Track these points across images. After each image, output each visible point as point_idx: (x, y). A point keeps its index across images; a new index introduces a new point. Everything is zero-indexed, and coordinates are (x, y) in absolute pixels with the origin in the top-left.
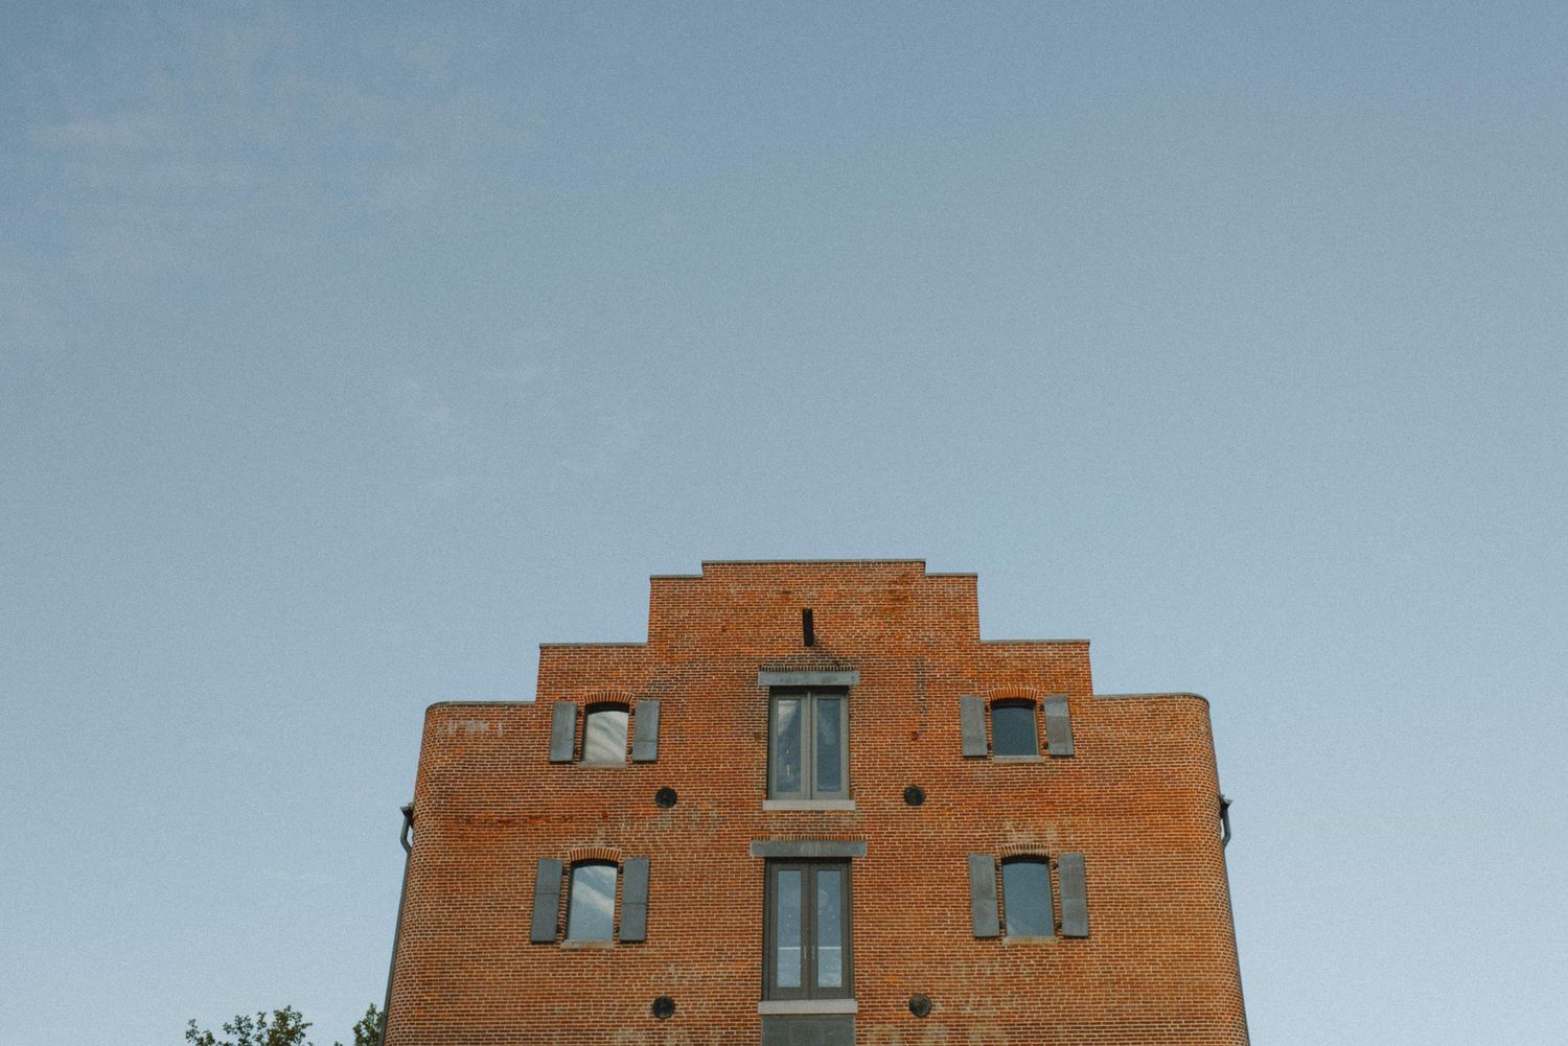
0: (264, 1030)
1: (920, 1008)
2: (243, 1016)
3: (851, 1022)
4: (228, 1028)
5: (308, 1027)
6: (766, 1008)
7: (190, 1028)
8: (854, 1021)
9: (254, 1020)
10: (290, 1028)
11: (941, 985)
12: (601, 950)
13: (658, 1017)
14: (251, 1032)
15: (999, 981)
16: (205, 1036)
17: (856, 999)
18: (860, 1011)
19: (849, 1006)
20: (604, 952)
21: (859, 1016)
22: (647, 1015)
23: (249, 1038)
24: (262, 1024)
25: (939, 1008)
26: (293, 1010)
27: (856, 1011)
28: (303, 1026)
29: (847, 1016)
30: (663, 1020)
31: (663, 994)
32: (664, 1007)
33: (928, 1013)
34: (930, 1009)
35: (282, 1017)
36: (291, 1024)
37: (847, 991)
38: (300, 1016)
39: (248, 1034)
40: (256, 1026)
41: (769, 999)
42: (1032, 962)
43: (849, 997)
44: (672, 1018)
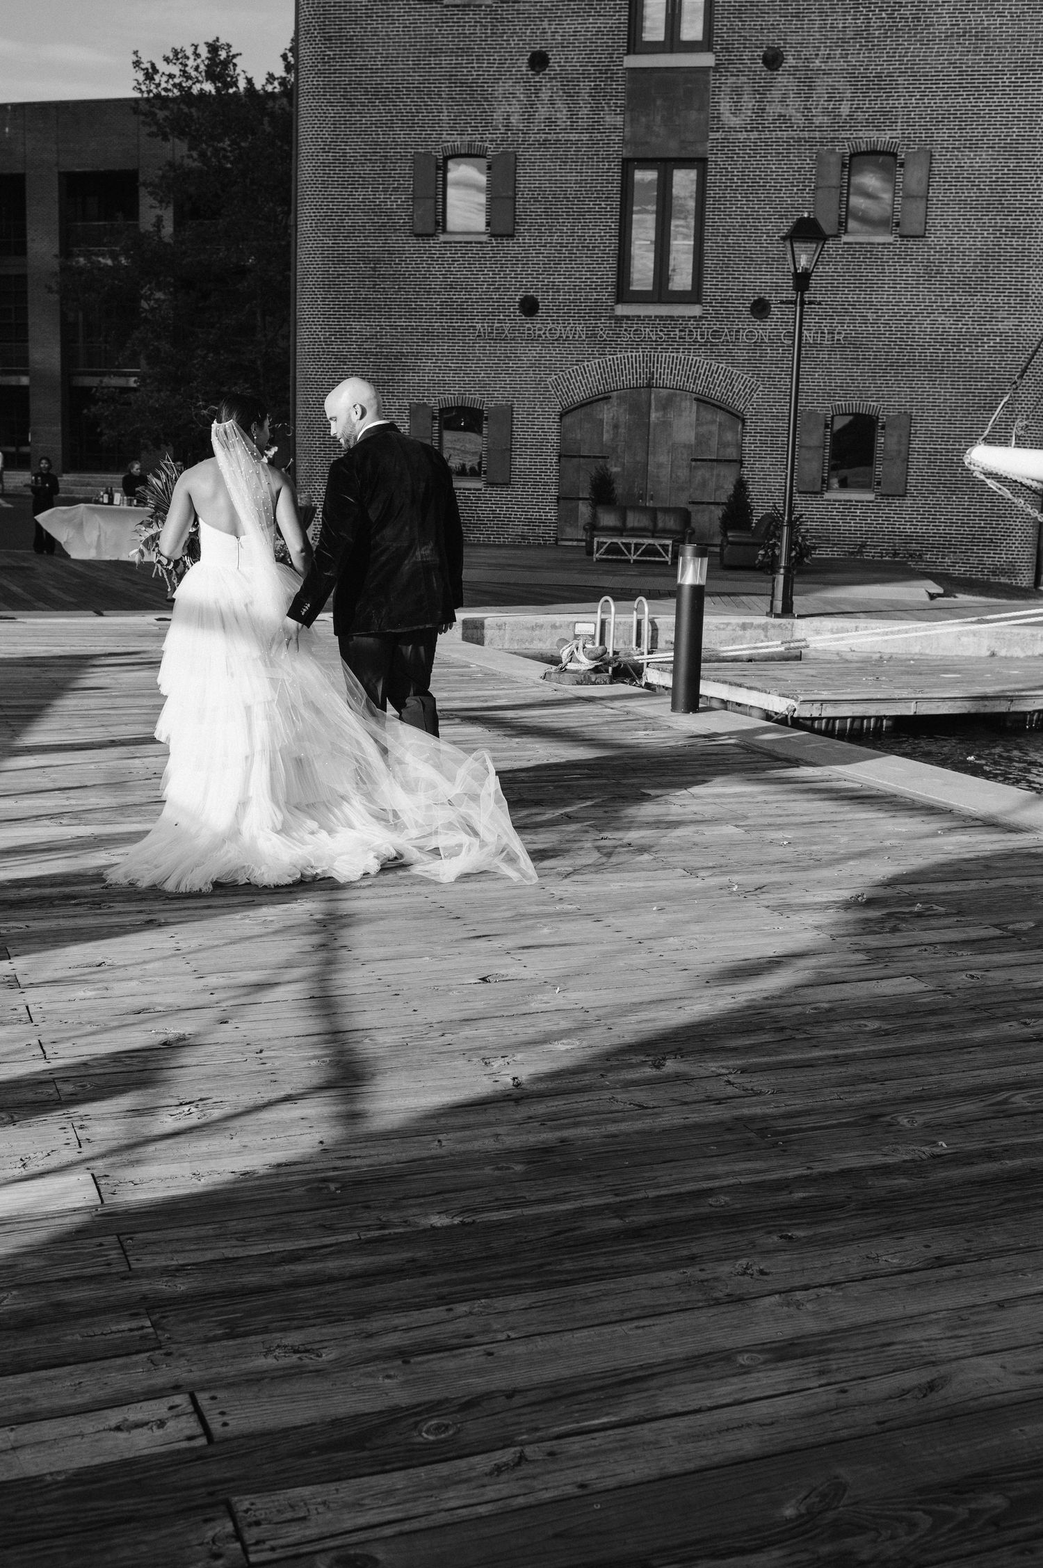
0: (199, 61)
1: (773, 60)
2: (178, 48)
3: (708, 75)
4: (167, 60)
5: (239, 57)
6: (632, 61)
7: (135, 59)
8: (712, 74)
9: (189, 52)
10: (222, 58)
11: (792, 39)
12: (481, 6)
13: (532, 70)
14: (188, 62)
15: (850, 34)
16: (148, 65)
17: (715, 53)
18: (717, 64)
19: (706, 60)
20: (483, 8)
21: (716, 68)
22: (524, 69)
23: (187, 69)
24: (197, 55)
25: (790, 61)
26: (222, 41)
27: (713, 65)
28: (234, 56)
29: (705, 70)
30: (538, 74)
31: (538, 48)
32: (539, 61)
33: (780, 66)
34: (782, 62)
35: (213, 48)
36: (223, 54)
37: (705, 45)
38: (229, 46)
39: (186, 65)
40: (192, 57)
41: (635, 53)
42: (884, 15)
43: (708, 51)
44: (547, 72)
